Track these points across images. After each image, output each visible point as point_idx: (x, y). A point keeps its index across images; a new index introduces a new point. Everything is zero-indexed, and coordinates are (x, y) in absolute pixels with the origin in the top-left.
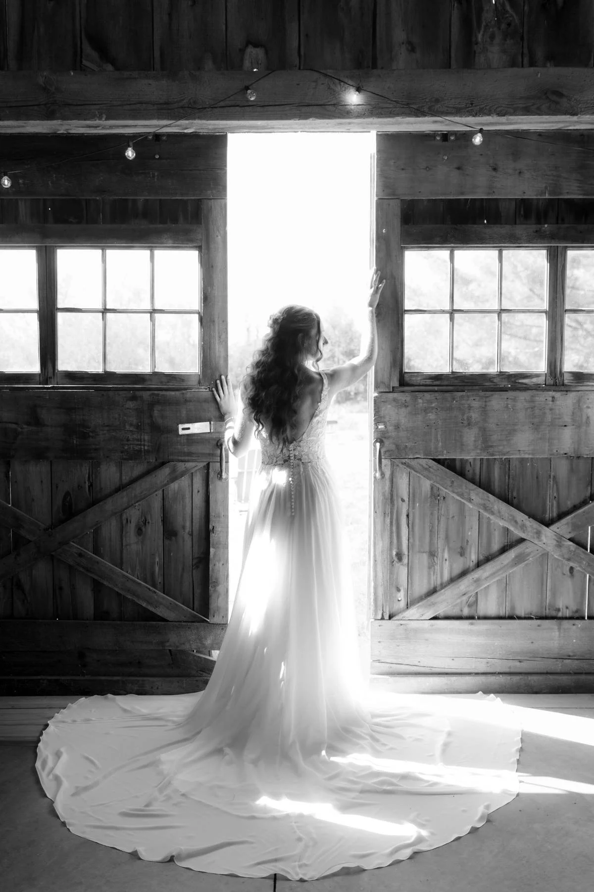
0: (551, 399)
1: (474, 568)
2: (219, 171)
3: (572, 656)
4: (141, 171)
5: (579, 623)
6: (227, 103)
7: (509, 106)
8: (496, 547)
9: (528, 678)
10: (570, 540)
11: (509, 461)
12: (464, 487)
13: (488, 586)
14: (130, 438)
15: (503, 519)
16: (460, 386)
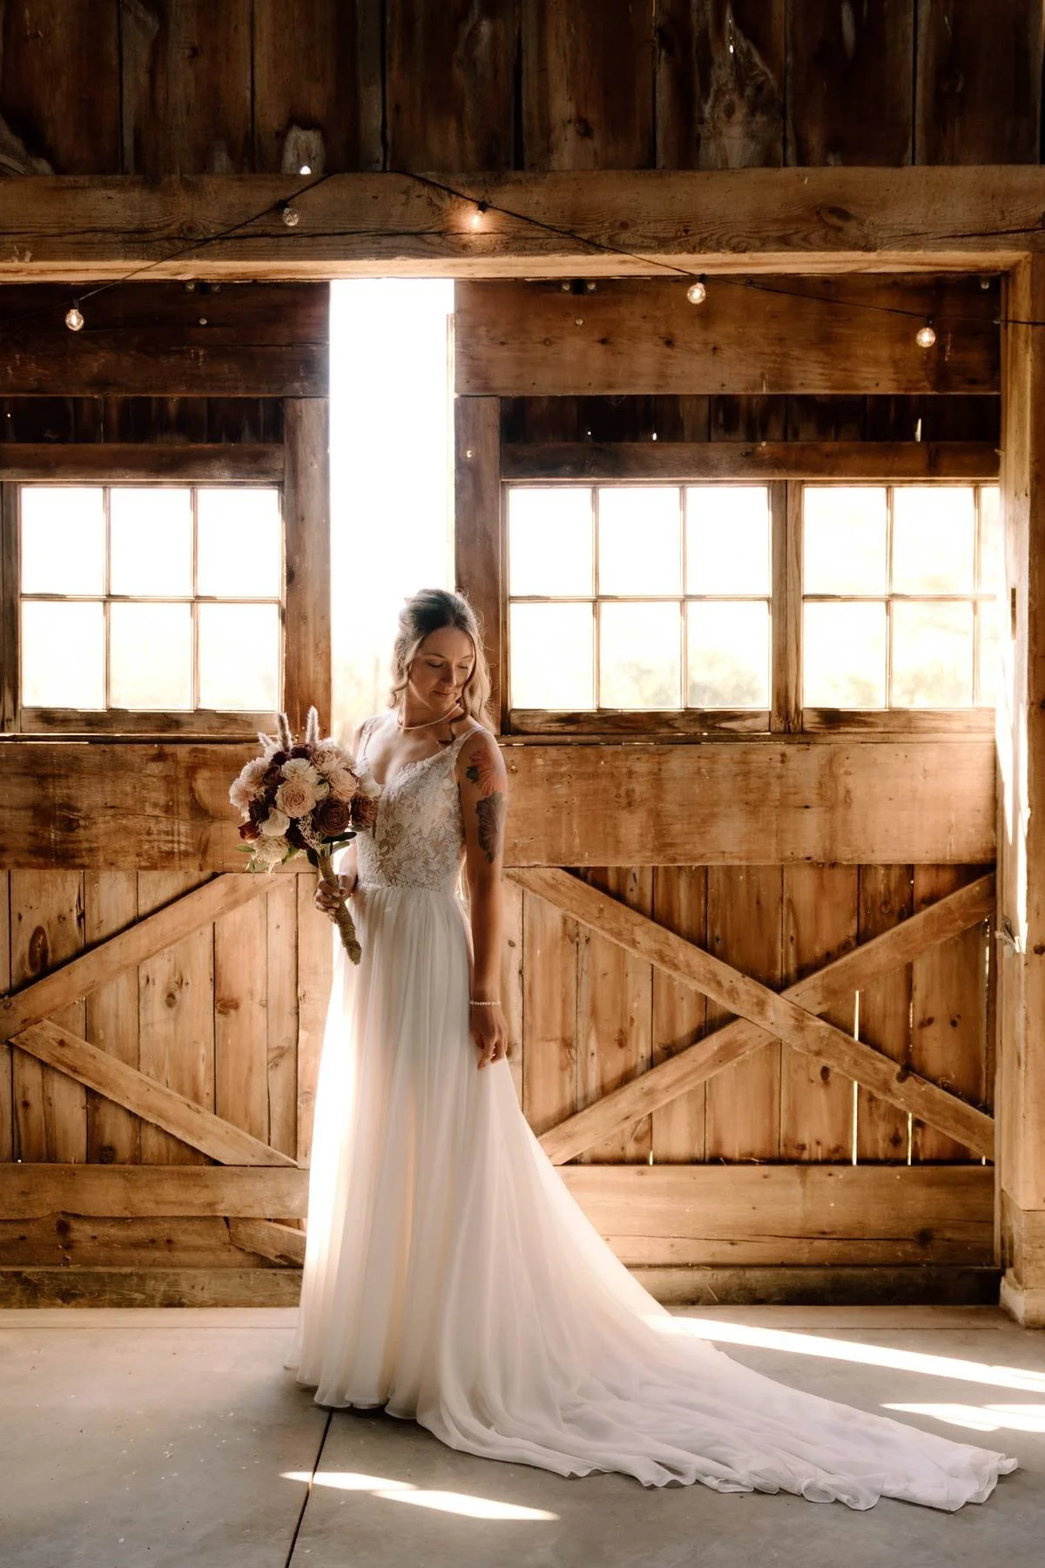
0: (779, 758)
1: (644, 1069)
2: (314, 348)
3: (831, 1233)
4: (174, 348)
5: (840, 1172)
6: (249, 230)
7: (752, 235)
8: (684, 1028)
9: (745, 1274)
10: (820, 1016)
11: (707, 871)
12: (622, 920)
13: (672, 1101)
14: (154, 829)
15: (695, 978)
16: (612, 734)
